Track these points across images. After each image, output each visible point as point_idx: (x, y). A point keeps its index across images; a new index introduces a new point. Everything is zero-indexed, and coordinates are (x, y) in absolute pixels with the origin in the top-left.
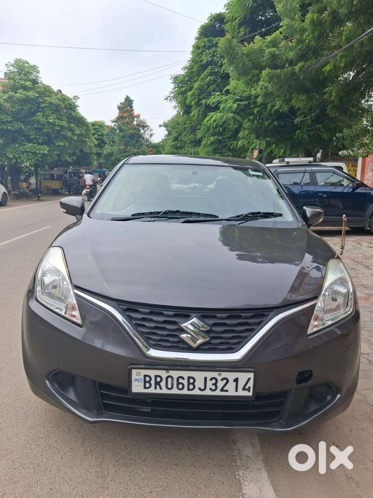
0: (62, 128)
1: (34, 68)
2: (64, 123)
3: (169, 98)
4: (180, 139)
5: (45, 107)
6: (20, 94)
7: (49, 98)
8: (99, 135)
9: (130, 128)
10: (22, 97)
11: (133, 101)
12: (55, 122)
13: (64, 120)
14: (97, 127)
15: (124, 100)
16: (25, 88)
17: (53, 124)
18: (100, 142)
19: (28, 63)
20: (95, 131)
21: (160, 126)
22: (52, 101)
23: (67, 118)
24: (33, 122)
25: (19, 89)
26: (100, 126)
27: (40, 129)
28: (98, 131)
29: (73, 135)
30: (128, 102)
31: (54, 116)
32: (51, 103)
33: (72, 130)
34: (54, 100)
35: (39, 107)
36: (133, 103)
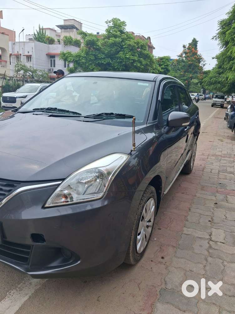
0: (134, 61)
1: (124, 23)
2: (136, 57)
3: (215, 37)
4: (223, 67)
5: (126, 47)
6: (112, 40)
7: (129, 42)
8: (165, 66)
9: (189, 60)
10: (112, 42)
11: (198, 41)
12: (130, 57)
13: (136, 56)
14: (164, 60)
15: (192, 41)
16: (115, 36)
17: (129, 59)
18: (165, 70)
19: (120, 20)
20: (163, 63)
21: (213, 58)
22: (130, 43)
23: (138, 54)
24: (118, 58)
25: (112, 37)
26: (166, 59)
27: (121, 62)
28: (165, 63)
29: (141, 65)
30: (194, 43)
31: (130, 53)
32: (130, 45)
33: (141, 62)
34: (132, 43)
35: (122, 48)
36: (197, 43)
